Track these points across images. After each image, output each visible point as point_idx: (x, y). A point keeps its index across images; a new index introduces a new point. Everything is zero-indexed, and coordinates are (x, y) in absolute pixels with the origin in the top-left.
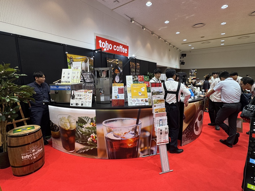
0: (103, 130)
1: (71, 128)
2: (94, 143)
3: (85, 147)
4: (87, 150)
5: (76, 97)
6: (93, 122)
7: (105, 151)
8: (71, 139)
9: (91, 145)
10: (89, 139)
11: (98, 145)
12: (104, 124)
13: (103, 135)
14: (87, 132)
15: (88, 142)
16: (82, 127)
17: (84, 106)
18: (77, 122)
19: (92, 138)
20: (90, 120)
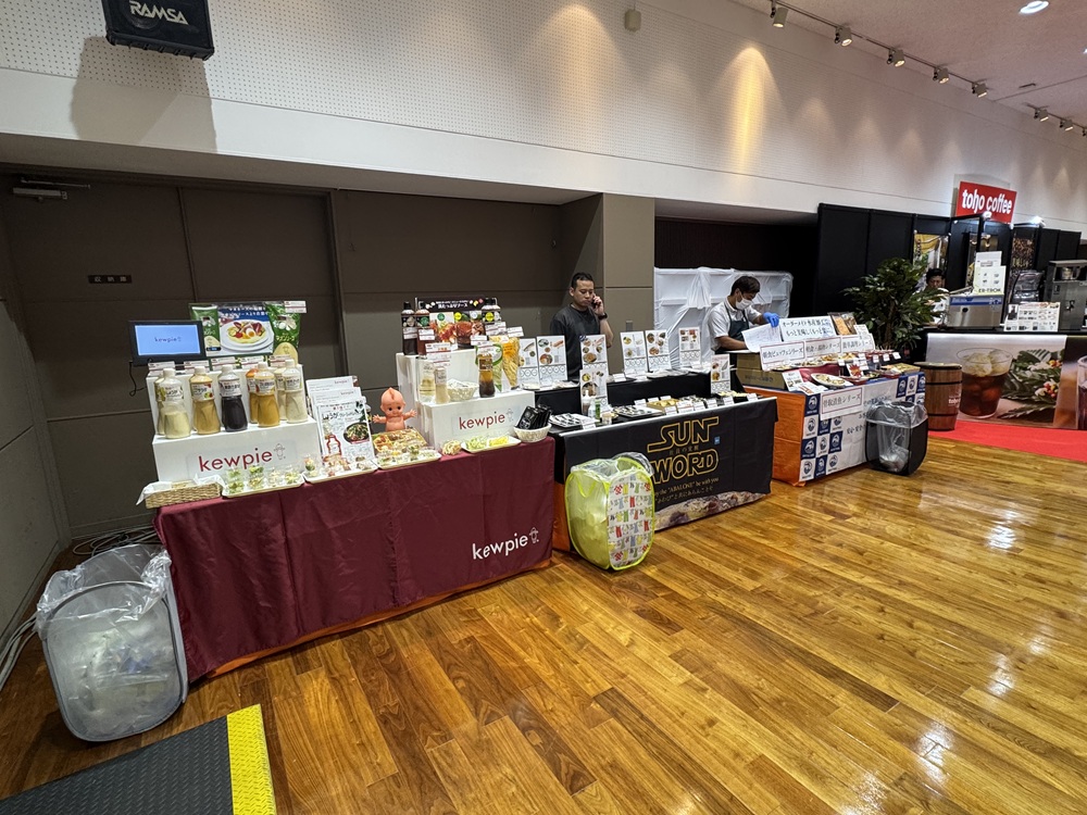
0: (1076, 373)
1: (993, 372)
2: (1049, 398)
3: (1024, 406)
4: (1028, 412)
5: (1018, 316)
6: (1056, 359)
7: (1073, 414)
8: (991, 393)
9: (1040, 403)
10: (1039, 392)
11: (1057, 402)
12: (1083, 364)
13: (1076, 383)
14: (1038, 378)
15: (1034, 397)
16: (1025, 369)
17: (1038, 330)
18: (1014, 361)
19: (1045, 389)
20: (1049, 356)
